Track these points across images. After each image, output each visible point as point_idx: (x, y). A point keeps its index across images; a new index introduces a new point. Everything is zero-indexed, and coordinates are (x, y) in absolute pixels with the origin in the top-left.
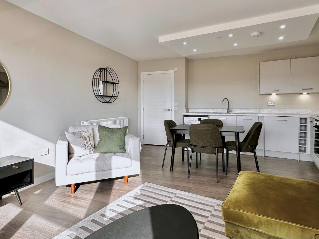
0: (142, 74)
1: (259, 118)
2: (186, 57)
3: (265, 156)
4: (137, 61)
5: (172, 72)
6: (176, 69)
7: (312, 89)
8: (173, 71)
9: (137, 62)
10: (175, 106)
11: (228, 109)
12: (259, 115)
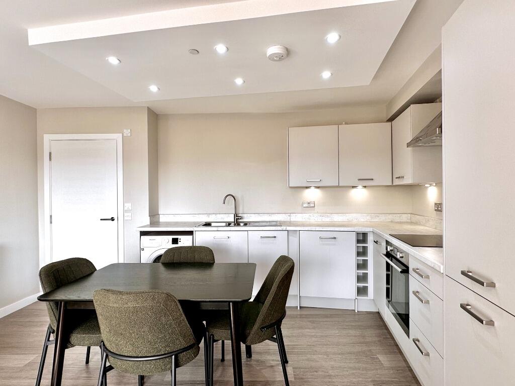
0: (47, 138)
1: (290, 234)
2: (149, 109)
3: (300, 307)
4: (34, 107)
5: (118, 137)
6: (127, 132)
7: (372, 179)
8: (121, 134)
9: (36, 109)
10: (125, 211)
11: (236, 215)
12: (289, 228)
